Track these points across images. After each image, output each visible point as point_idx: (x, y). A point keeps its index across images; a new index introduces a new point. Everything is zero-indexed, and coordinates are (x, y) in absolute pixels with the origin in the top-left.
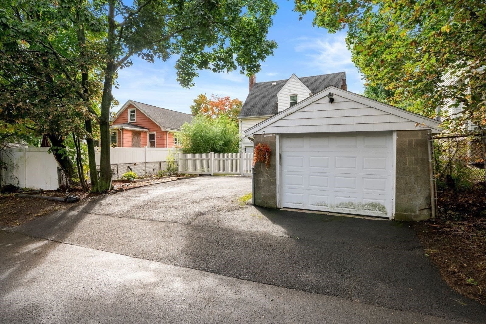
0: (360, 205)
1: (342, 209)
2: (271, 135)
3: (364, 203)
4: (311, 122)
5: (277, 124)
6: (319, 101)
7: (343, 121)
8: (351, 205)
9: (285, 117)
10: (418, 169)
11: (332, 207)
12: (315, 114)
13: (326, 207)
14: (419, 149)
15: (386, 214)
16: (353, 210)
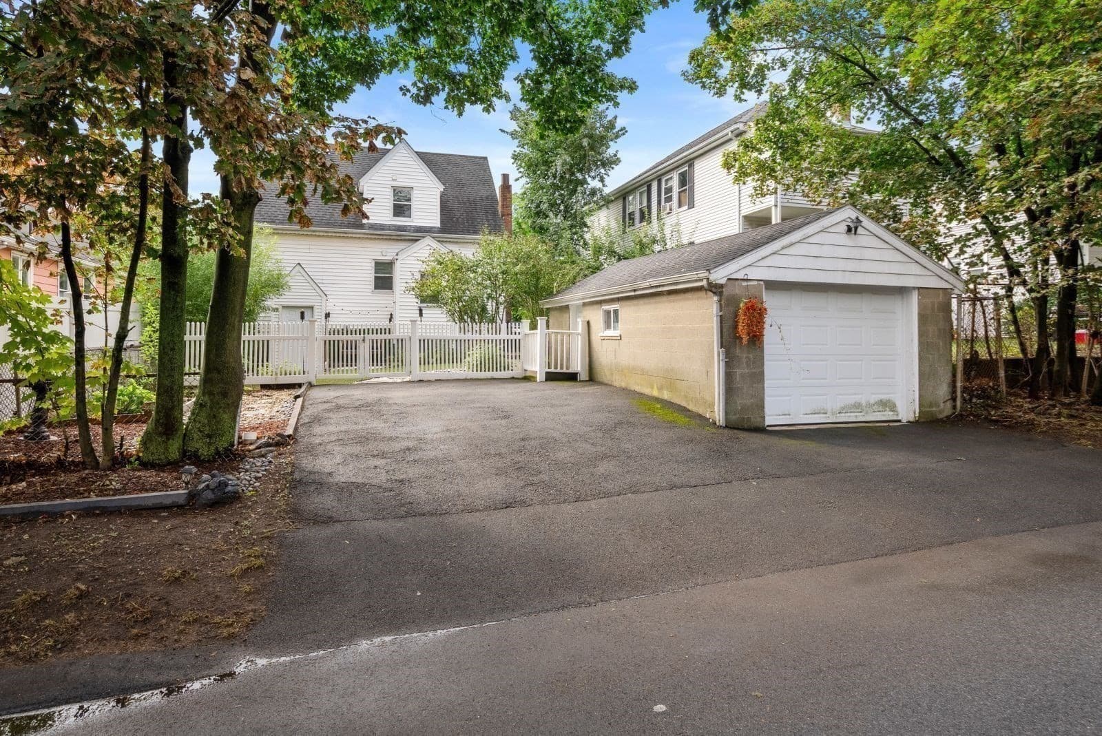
0: (869, 405)
1: (847, 414)
2: (756, 283)
3: (872, 401)
4: (820, 264)
5: (767, 262)
6: (833, 228)
7: (865, 266)
8: (857, 407)
9: (783, 248)
10: (941, 344)
11: (833, 413)
12: (826, 251)
13: (824, 415)
14: (941, 314)
15: (897, 415)
16: (860, 414)
